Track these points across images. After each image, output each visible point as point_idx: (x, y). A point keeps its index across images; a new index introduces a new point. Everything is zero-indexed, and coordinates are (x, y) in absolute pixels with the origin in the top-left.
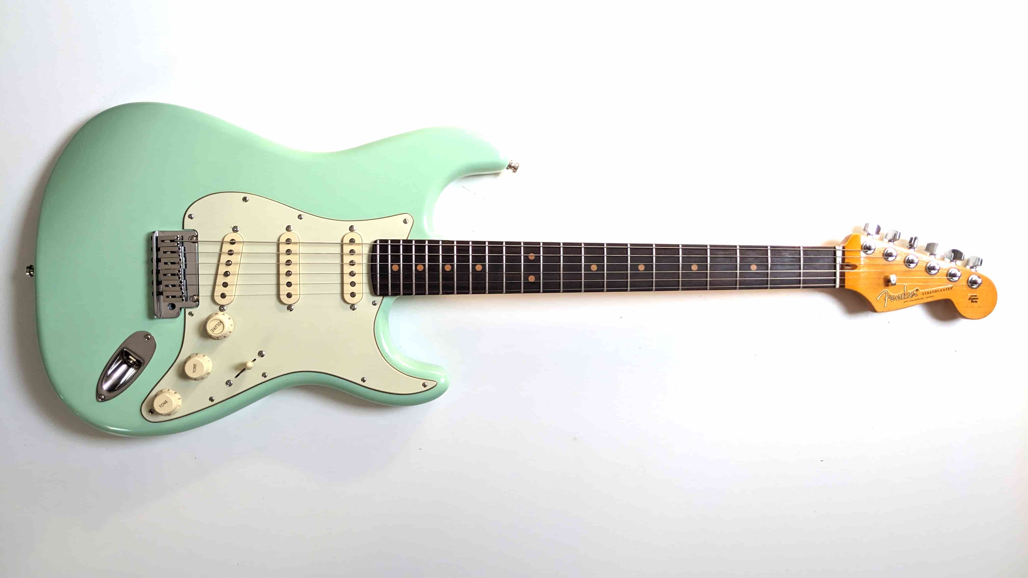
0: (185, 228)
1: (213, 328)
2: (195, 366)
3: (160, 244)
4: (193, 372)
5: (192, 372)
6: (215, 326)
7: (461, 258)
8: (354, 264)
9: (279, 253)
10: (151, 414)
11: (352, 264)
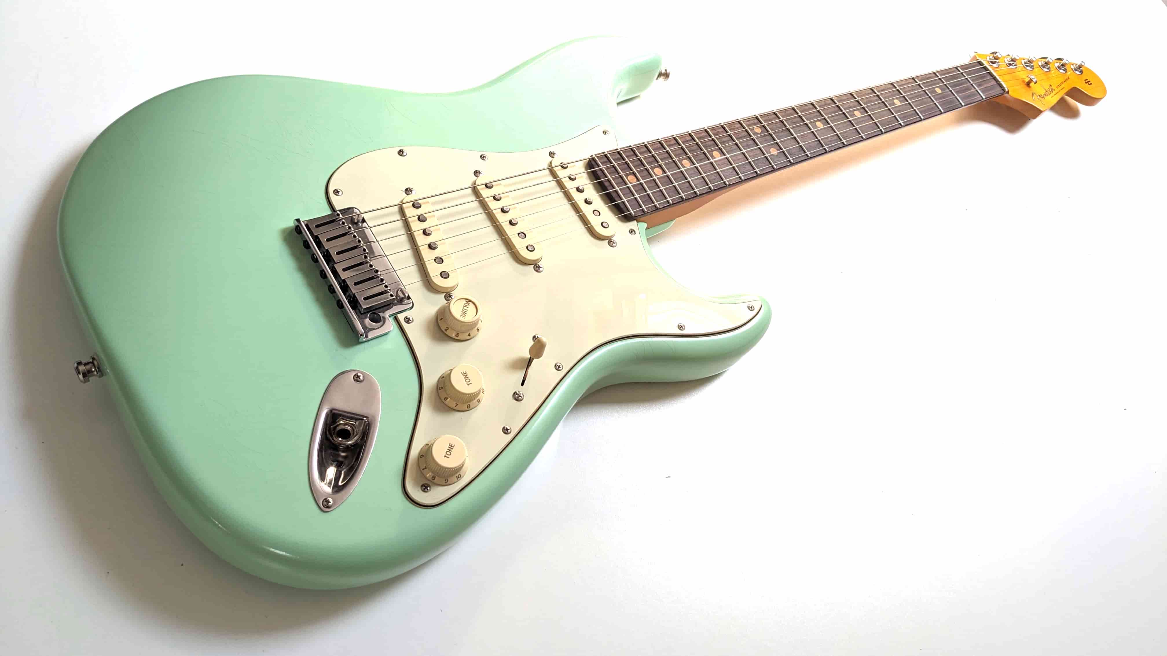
0: (337, 208)
1: (461, 313)
3: (317, 231)
4: (468, 385)
5: (466, 385)
6: (463, 309)
7: (690, 149)
8: (583, 189)
9: (481, 200)
10: (428, 490)
11: (581, 190)
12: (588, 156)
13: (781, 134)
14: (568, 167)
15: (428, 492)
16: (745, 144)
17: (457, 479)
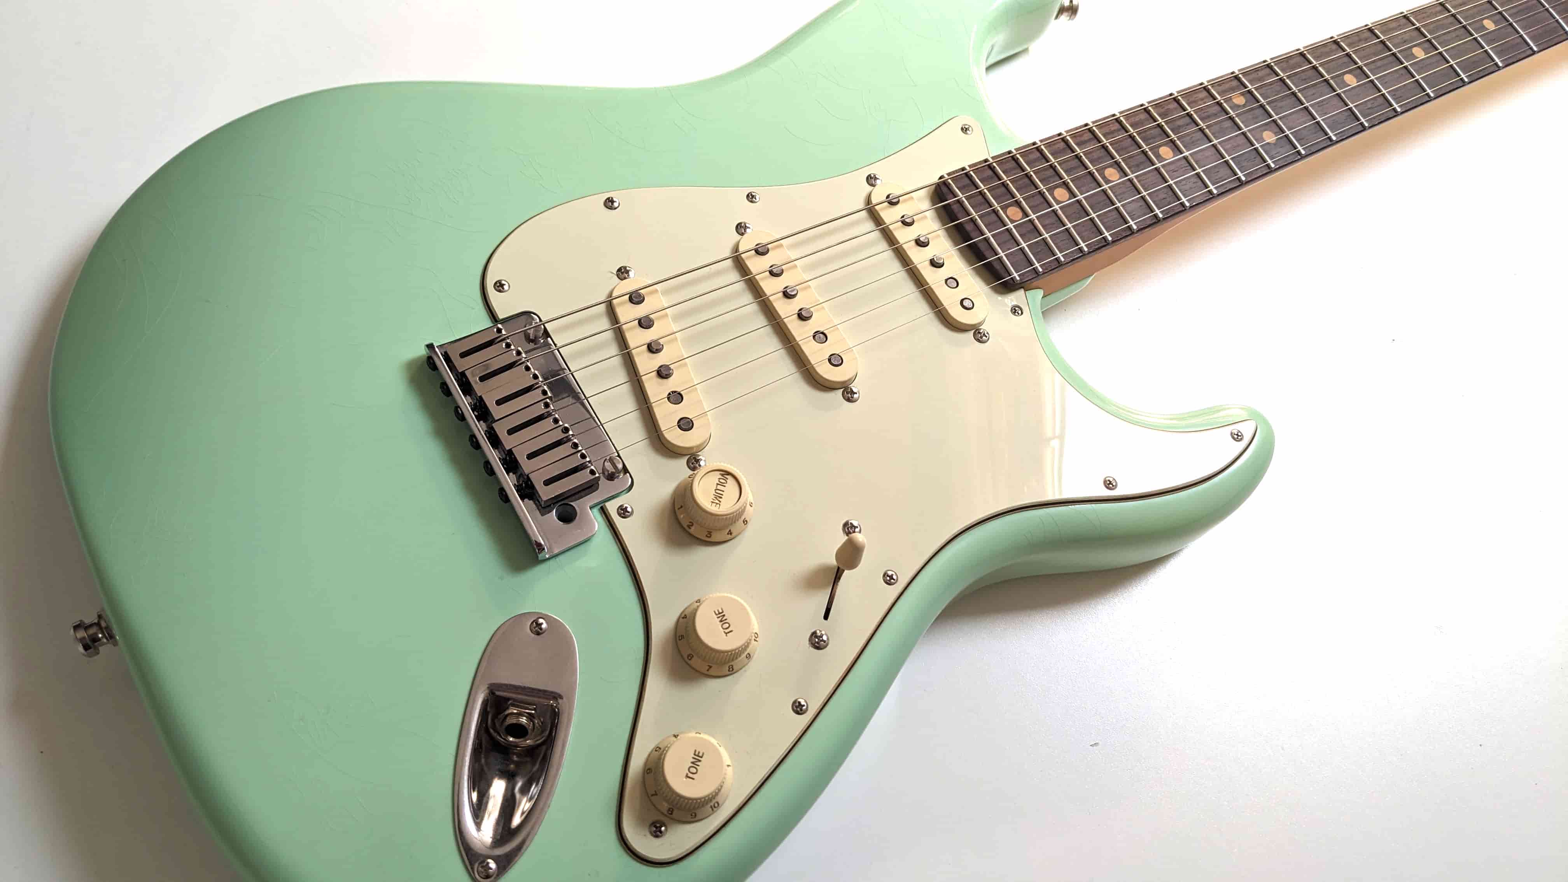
0: (501, 316)
1: (713, 497)
2: (721, 616)
3: (461, 364)
4: (726, 633)
5: (723, 633)
6: (716, 490)
7: (1119, 146)
8: (926, 241)
9: (750, 279)
10: (661, 832)
11: (923, 242)
12: (935, 179)
13: (1280, 104)
14: (900, 202)
15: (661, 836)
16: (1216, 128)
17: (713, 810)
